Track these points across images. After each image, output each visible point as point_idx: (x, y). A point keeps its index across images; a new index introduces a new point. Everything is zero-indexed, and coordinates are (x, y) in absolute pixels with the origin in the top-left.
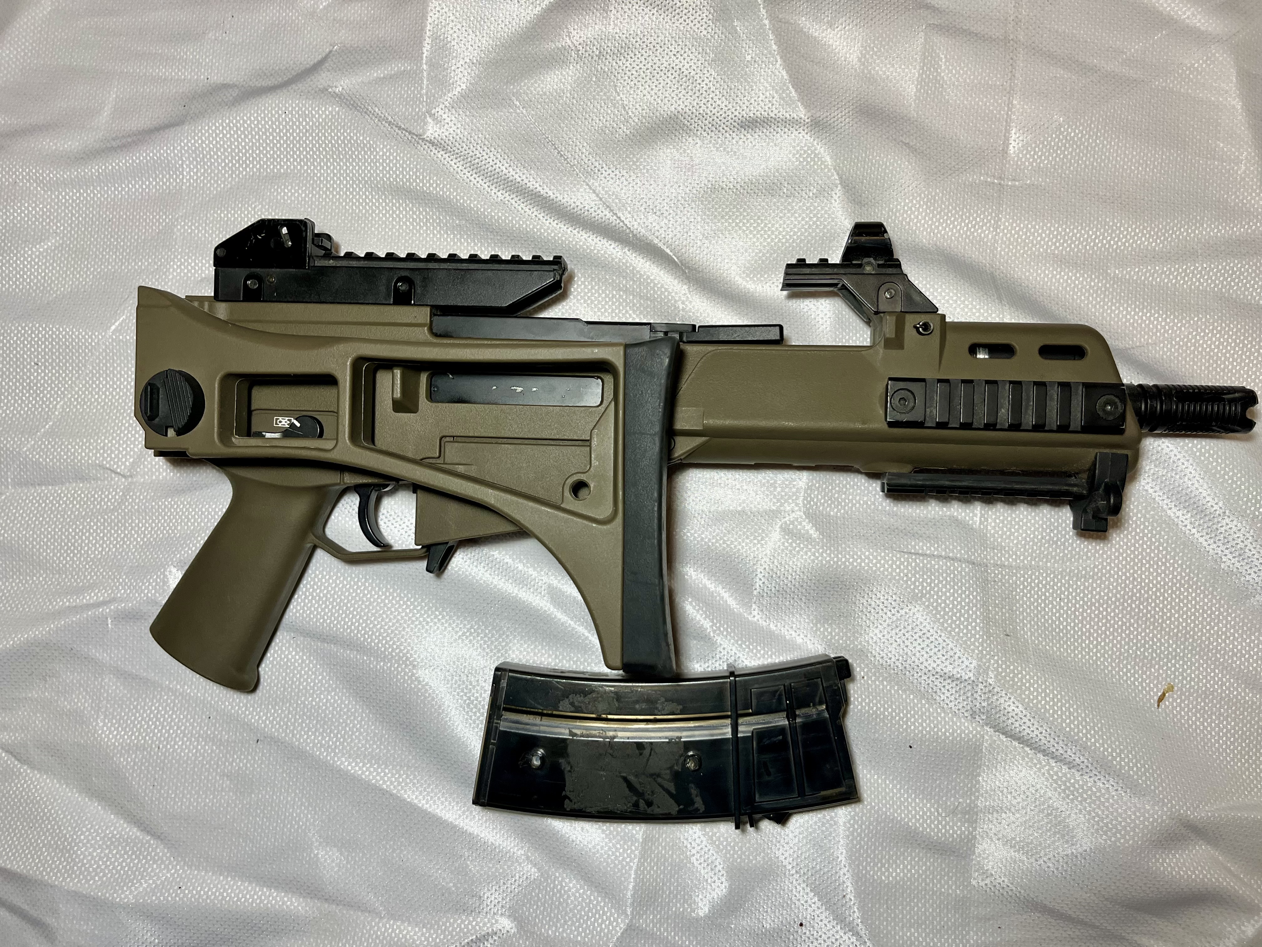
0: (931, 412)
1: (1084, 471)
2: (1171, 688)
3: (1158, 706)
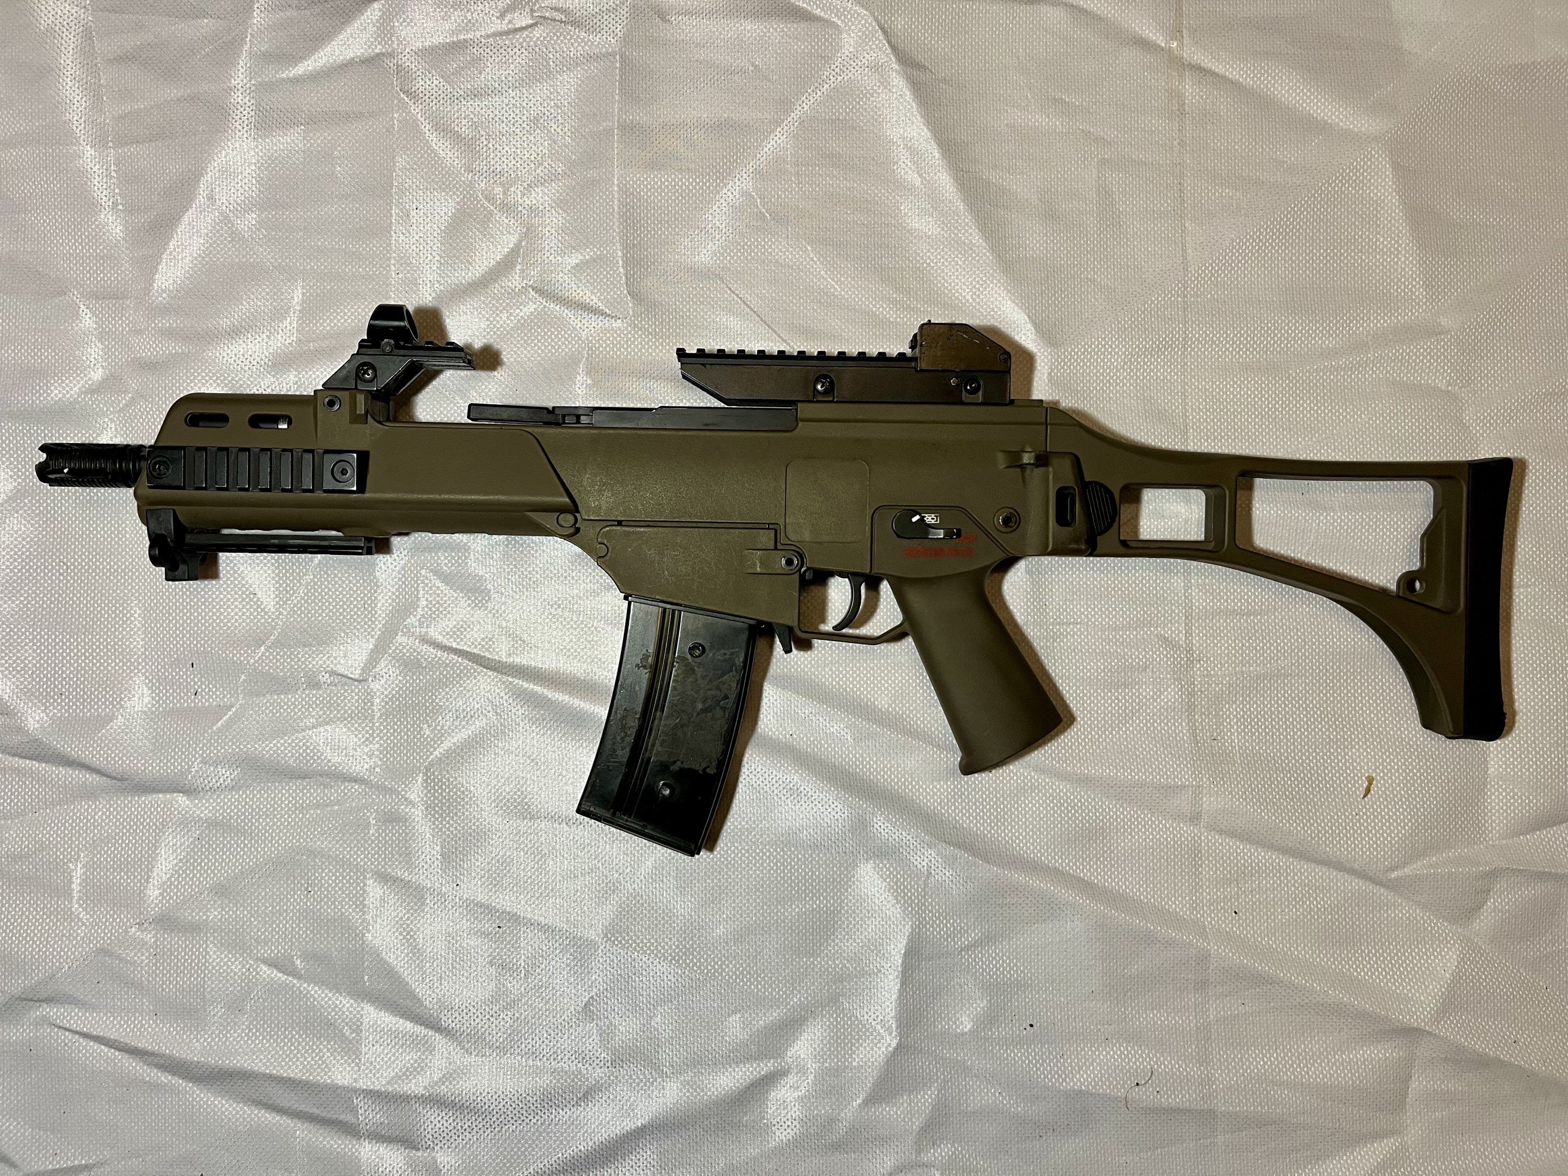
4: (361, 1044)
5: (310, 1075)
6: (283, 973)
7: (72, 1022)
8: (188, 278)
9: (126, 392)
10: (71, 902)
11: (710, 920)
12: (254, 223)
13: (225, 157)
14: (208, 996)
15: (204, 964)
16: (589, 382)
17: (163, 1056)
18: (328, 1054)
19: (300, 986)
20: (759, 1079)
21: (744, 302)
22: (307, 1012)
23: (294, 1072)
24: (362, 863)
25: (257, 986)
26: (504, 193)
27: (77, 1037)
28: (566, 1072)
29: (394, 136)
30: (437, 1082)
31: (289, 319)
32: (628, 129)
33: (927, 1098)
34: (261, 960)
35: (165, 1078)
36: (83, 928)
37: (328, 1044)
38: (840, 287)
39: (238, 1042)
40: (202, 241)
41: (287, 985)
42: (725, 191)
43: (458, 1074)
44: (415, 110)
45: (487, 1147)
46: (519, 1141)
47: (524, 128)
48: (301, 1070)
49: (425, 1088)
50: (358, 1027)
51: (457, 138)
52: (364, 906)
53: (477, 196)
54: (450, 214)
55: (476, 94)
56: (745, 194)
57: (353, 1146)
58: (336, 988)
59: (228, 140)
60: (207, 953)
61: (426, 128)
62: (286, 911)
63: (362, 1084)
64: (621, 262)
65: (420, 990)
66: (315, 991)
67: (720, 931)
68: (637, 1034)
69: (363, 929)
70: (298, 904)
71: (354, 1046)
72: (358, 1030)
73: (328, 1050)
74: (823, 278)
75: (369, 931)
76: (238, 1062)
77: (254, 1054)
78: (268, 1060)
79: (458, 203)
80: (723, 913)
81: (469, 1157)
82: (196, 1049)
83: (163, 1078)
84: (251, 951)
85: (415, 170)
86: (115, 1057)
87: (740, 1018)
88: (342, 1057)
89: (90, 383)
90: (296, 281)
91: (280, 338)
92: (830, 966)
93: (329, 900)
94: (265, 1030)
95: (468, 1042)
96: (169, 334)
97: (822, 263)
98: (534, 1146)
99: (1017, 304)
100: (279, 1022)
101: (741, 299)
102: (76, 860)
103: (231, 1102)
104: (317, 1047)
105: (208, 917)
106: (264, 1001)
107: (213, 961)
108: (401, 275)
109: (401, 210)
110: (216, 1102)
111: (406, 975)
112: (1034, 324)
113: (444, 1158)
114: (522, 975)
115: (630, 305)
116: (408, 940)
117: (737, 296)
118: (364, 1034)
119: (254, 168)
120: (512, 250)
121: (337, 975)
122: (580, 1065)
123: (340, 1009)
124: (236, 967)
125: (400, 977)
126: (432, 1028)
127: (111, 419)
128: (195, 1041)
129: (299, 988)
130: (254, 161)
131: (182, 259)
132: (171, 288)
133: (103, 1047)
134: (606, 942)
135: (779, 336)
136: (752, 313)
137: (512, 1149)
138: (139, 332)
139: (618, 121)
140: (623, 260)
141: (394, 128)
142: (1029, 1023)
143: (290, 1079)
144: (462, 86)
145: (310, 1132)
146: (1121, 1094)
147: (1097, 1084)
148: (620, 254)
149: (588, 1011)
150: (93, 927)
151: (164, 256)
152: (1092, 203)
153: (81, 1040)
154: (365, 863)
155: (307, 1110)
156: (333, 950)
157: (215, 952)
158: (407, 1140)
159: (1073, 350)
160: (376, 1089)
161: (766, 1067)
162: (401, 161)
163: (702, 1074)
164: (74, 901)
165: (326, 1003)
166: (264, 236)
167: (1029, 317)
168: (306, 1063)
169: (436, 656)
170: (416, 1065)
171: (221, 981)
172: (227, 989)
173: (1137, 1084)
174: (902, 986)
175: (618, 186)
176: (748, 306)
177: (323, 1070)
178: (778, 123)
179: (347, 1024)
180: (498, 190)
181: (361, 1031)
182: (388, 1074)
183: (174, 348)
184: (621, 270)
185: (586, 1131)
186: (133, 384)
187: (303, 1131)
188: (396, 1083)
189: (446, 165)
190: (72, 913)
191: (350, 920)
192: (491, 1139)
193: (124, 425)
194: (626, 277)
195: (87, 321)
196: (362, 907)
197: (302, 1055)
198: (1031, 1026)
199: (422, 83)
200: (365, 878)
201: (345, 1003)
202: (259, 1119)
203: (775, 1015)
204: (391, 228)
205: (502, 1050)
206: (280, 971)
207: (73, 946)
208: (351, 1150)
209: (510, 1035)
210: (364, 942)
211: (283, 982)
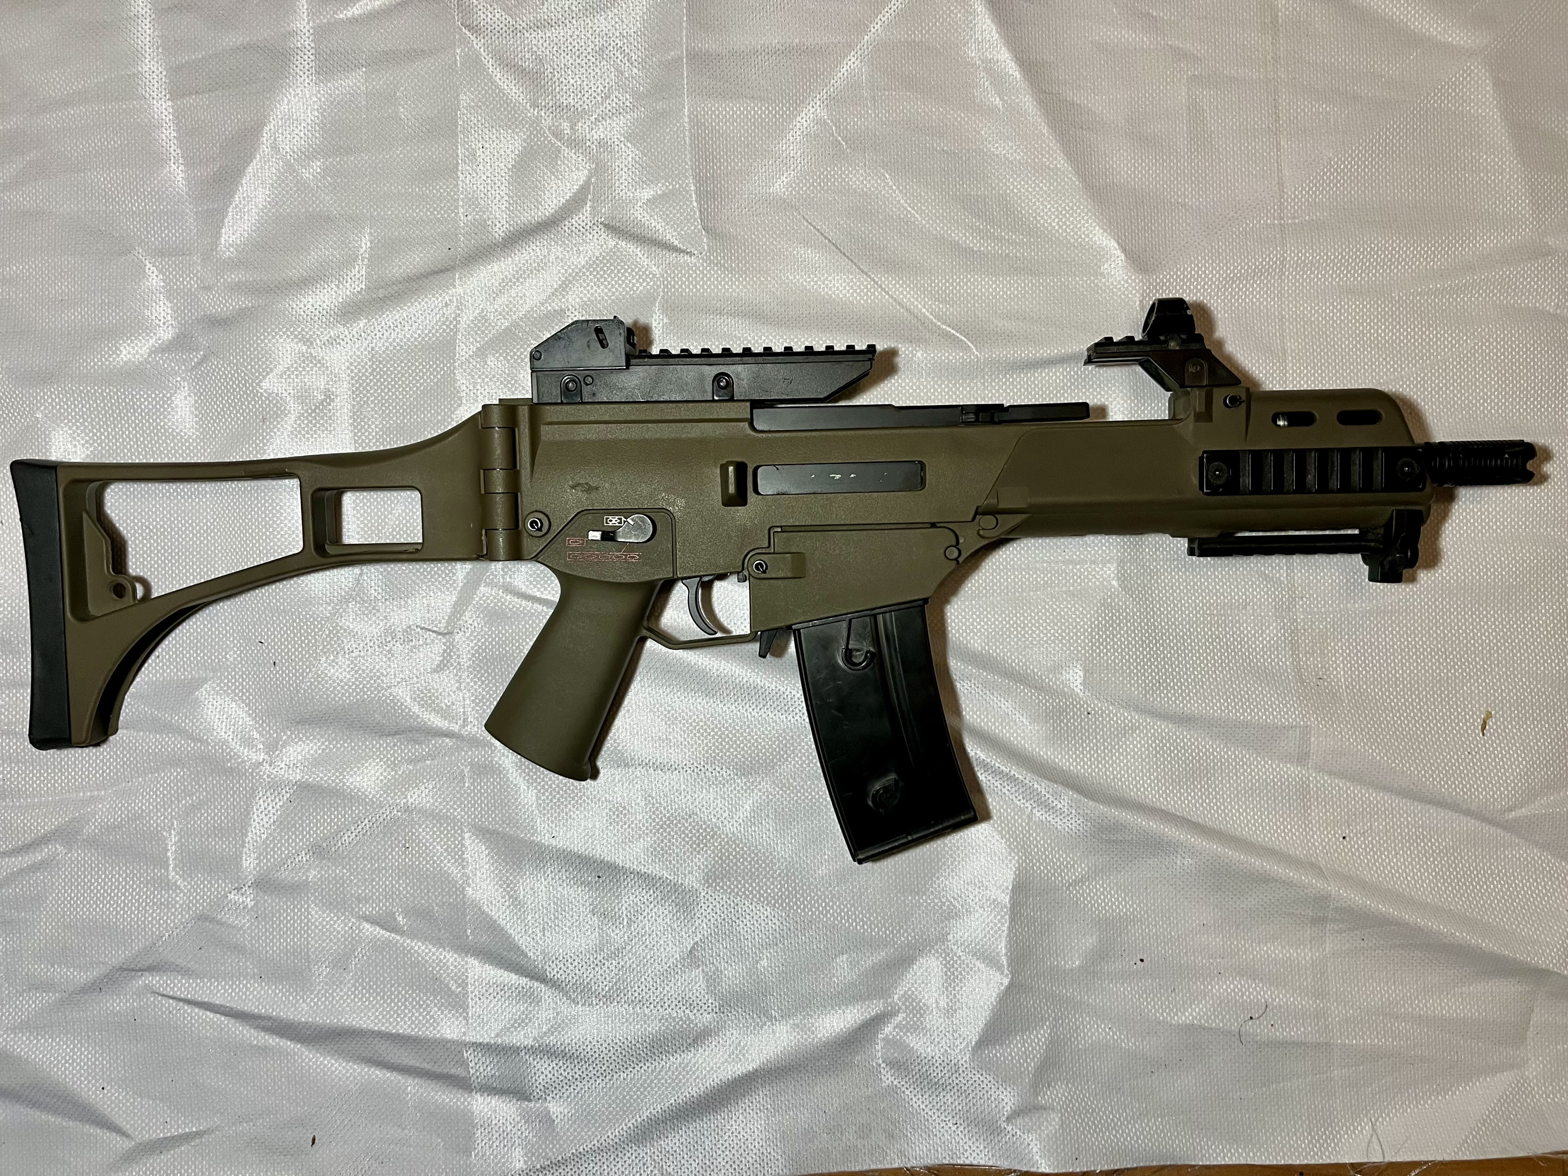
0: (1244, 481)
1: (1381, 527)
2: (1489, 715)
3: (1483, 734)
4: (467, 998)
5: (419, 1030)
6: (386, 929)
7: (176, 989)
8: (255, 231)
9: (197, 350)
10: (167, 870)
11: (811, 862)
12: (319, 170)
13: (288, 105)
14: (313, 956)
15: (306, 924)
16: (665, 321)
17: (270, 1018)
18: (436, 1009)
19: (404, 942)
20: (870, 1019)
21: (822, 234)
22: (412, 967)
23: (403, 1028)
24: (459, 817)
25: (361, 944)
26: (572, 128)
27: (181, 1004)
28: (674, 1018)
29: (457, 72)
30: (545, 1033)
31: (357, 267)
32: (695, 57)
33: (1039, 1038)
34: (363, 918)
35: (273, 1041)
36: (182, 895)
37: (435, 999)
38: (921, 216)
39: (345, 1001)
40: (268, 192)
41: (390, 941)
42: (799, 119)
43: (567, 1024)
44: (478, 44)
45: (599, 1095)
46: (631, 1089)
47: (589, 60)
48: (409, 1026)
49: (535, 1039)
50: (463, 981)
51: (520, 72)
52: (463, 860)
53: (545, 132)
54: (517, 152)
55: (539, 25)
56: (819, 122)
57: (465, 1100)
58: (439, 943)
59: (290, 87)
60: (309, 913)
61: (489, 63)
62: (384, 868)
63: (470, 1038)
64: (694, 196)
65: (523, 941)
66: (419, 946)
67: (823, 871)
68: (744, 979)
69: (463, 883)
70: (397, 861)
71: (460, 999)
72: (464, 984)
73: (435, 1005)
74: (903, 207)
75: (469, 885)
76: (346, 1020)
77: (361, 1012)
78: (376, 1017)
79: (525, 140)
80: (825, 854)
81: (582, 1106)
82: (302, 1010)
83: (271, 1041)
84: (353, 909)
85: (480, 107)
86: (221, 1021)
87: (847, 959)
88: (450, 1011)
89: (160, 342)
90: (364, 228)
91: (348, 286)
92: (936, 904)
93: (427, 855)
94: (371, 987)
95: (574, 992)
96: (238, 288)
97: (901, 192)
98: (646, 1093)
99: (1105, 231)
100: (385, 978)
101: (818, 230)
102: (170, 828)
103: (341, 1060)
104: (424, 1002)
105: (308, 877)
106: (368, 958)
107: (316, 921)
108: (469, 217)
109: (467, 150)
110: (326, 1062)
111: (508, 927)
112: (1124, 251)
113: (556, 1108)
114: (625, 923)
115: (705, 240)
116: (508, 893)
117: (815, 227)
118: (470, 988)
119: (317, 114)
120: (582, 187)
121: (440, 930)
122: (687, 1011)
123: (444, 964)
124: (339, 926)
125: (502, 929)
126: (537, 980)
127: (182, 378)
128: (301, 1001)
129: (402, 945)
130: (316, 107)
131: (248, 212)
132: (239, 242)
133: (208, 1013)
134: (708, 887)
135: (860, 269)
136: (830, 244)
137: (624, 1097)
138: (207, 288)
139: (687, 50)
140: (696, 194)
141: (456, 65)
142: (1139, 957)
143: (399, 1035)
144: (525, 19)
145: (421, 1087)
146: (1235, 1027)
147: (1209, 1017)
148: (693, 188)
149: (692, 957)
150: (191, 894)
151: (230, 209)
152: (1183, 123)
153: (186, 1007)
154: (462, 817)
155: (418, 1065)
156: (434, 904)
157: (316, 913)
158: (518, 1092)
159: (1165, 277)
160: (485, 1041)
161: (876, 1007)
162: (465, 99)
163: (811, 1016)
164: (171, 868)
165: (430, 958)
166: (330, 184)
167: (1118, 243)
168: (414, 1018)
169: (521, 605)
170: (524, 1016)
171: (324, 941)
172: (331, 948)
173: (1251, 1018)
174: (1011, 923)
175: (689, 117)
176: (826, 238)
177: (431, 1025)
178: (850, 47)
179: (452, 978)
180: (566, 125)
181: (467, 985)
182: (497, 1027)
183: (244, 302)
184: (695, 204)
185: (698, 1077)
186: (204, 341)
187: (414, 1086)
188: (505, 1035)
189: (511, 101)
190: (169, 880)
191: (449, 875)
192: (603, 1088)
193: (197, 384)
194: (700, 211)
195: (154, 279)
196: (461, 861)
197: (410, 1011)
198: (1142, 960)
199: (483, 16)
200: (462, 831)
201: (450, 957)
202: (370, 1076)
203: (881, 956)
204: (457, 168)
205: (608, 998)
206: (382, 927)
207: (173, 914)
208: (463, 1103)
209: (616, 983)
210: (464, 896)
211: (386, 939)
